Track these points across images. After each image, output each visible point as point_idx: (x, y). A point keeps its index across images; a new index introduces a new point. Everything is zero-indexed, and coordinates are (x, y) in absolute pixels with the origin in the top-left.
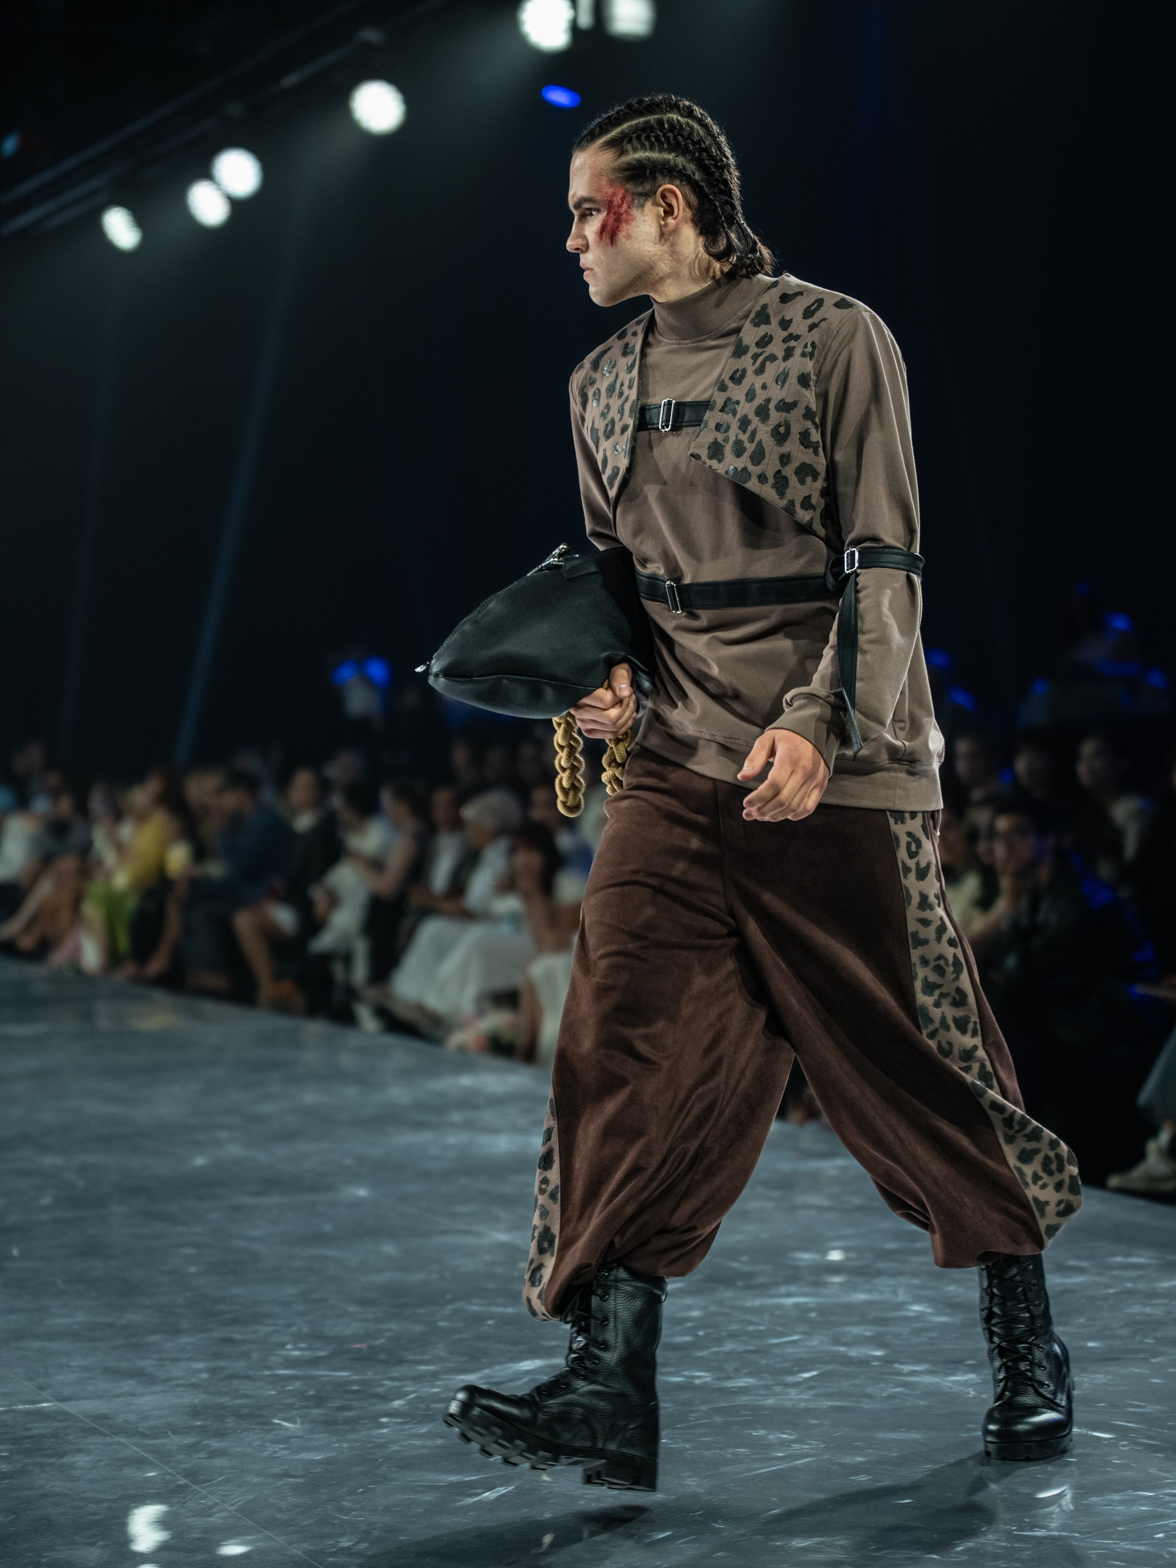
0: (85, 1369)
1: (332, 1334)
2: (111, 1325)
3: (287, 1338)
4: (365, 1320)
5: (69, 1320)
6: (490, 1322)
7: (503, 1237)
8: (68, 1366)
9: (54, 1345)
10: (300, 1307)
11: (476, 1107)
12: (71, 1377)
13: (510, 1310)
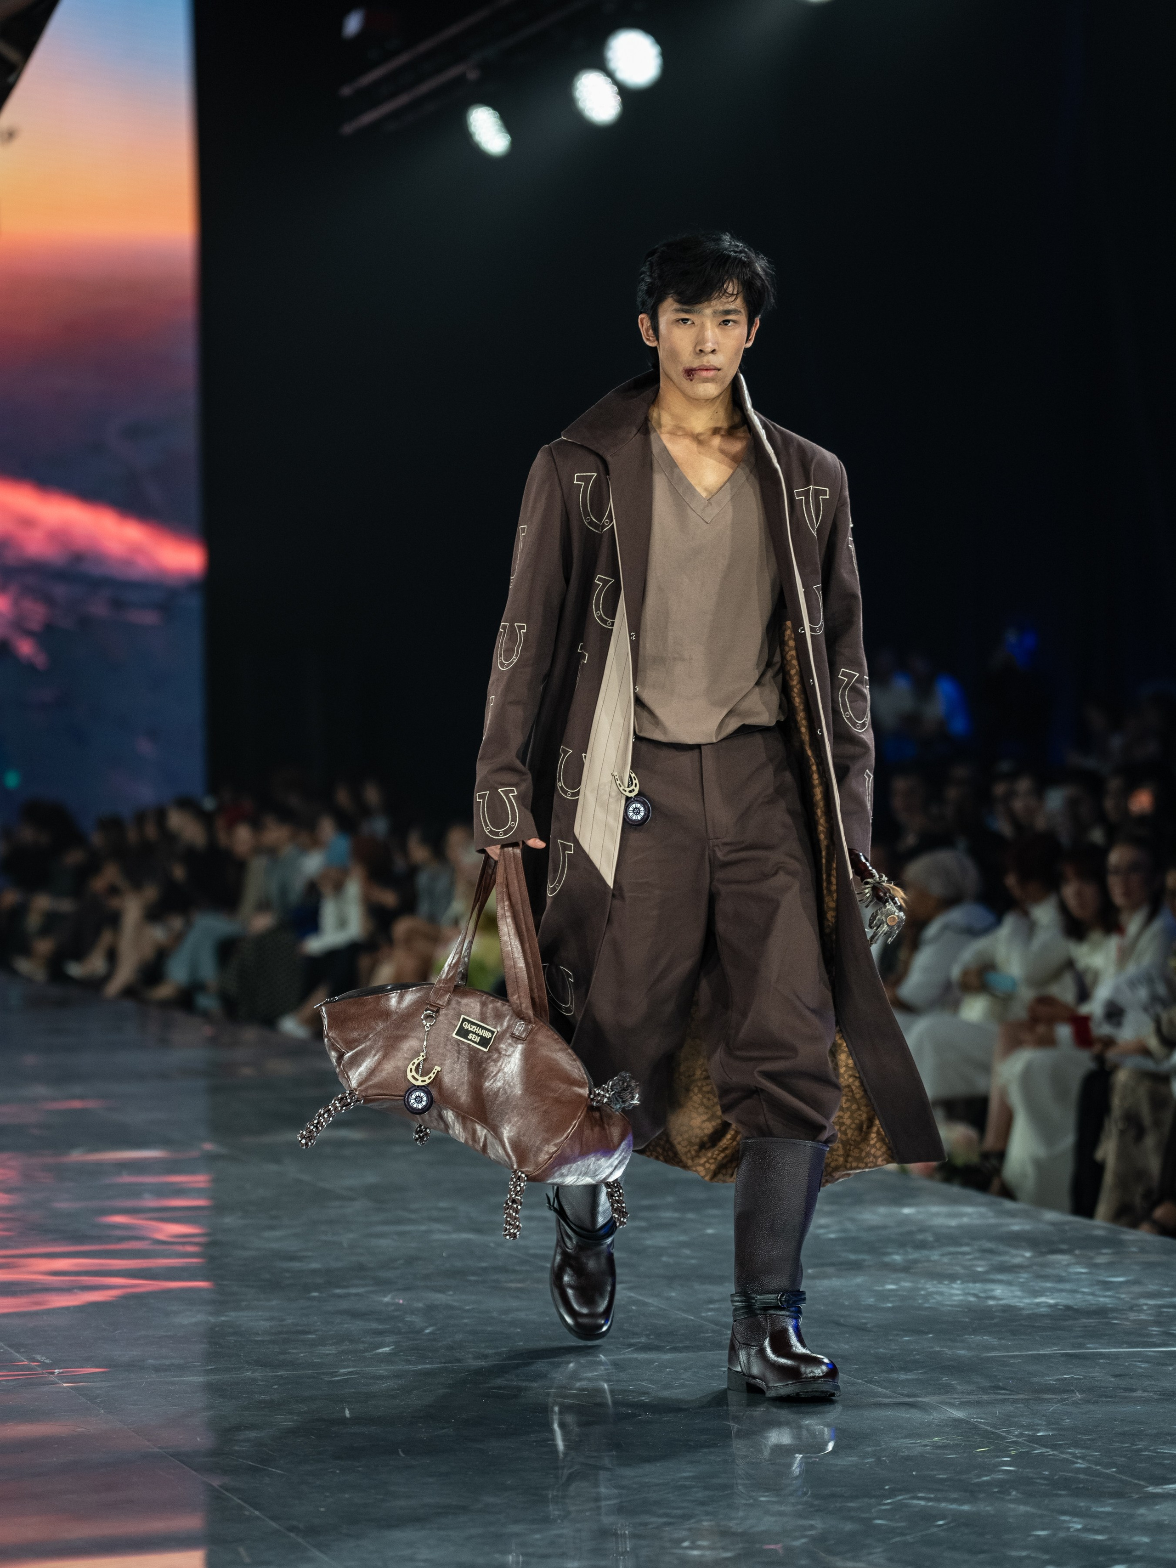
1: (740, 1530)
3: (684, 1533)
4: (781, 1514)
6: (941, 1523)
7: (958, 1414)
8: (410, 1559)
9: (395, 1534)
10: (700, 1495)
11: (922, 1245)
13: (966, 1508)
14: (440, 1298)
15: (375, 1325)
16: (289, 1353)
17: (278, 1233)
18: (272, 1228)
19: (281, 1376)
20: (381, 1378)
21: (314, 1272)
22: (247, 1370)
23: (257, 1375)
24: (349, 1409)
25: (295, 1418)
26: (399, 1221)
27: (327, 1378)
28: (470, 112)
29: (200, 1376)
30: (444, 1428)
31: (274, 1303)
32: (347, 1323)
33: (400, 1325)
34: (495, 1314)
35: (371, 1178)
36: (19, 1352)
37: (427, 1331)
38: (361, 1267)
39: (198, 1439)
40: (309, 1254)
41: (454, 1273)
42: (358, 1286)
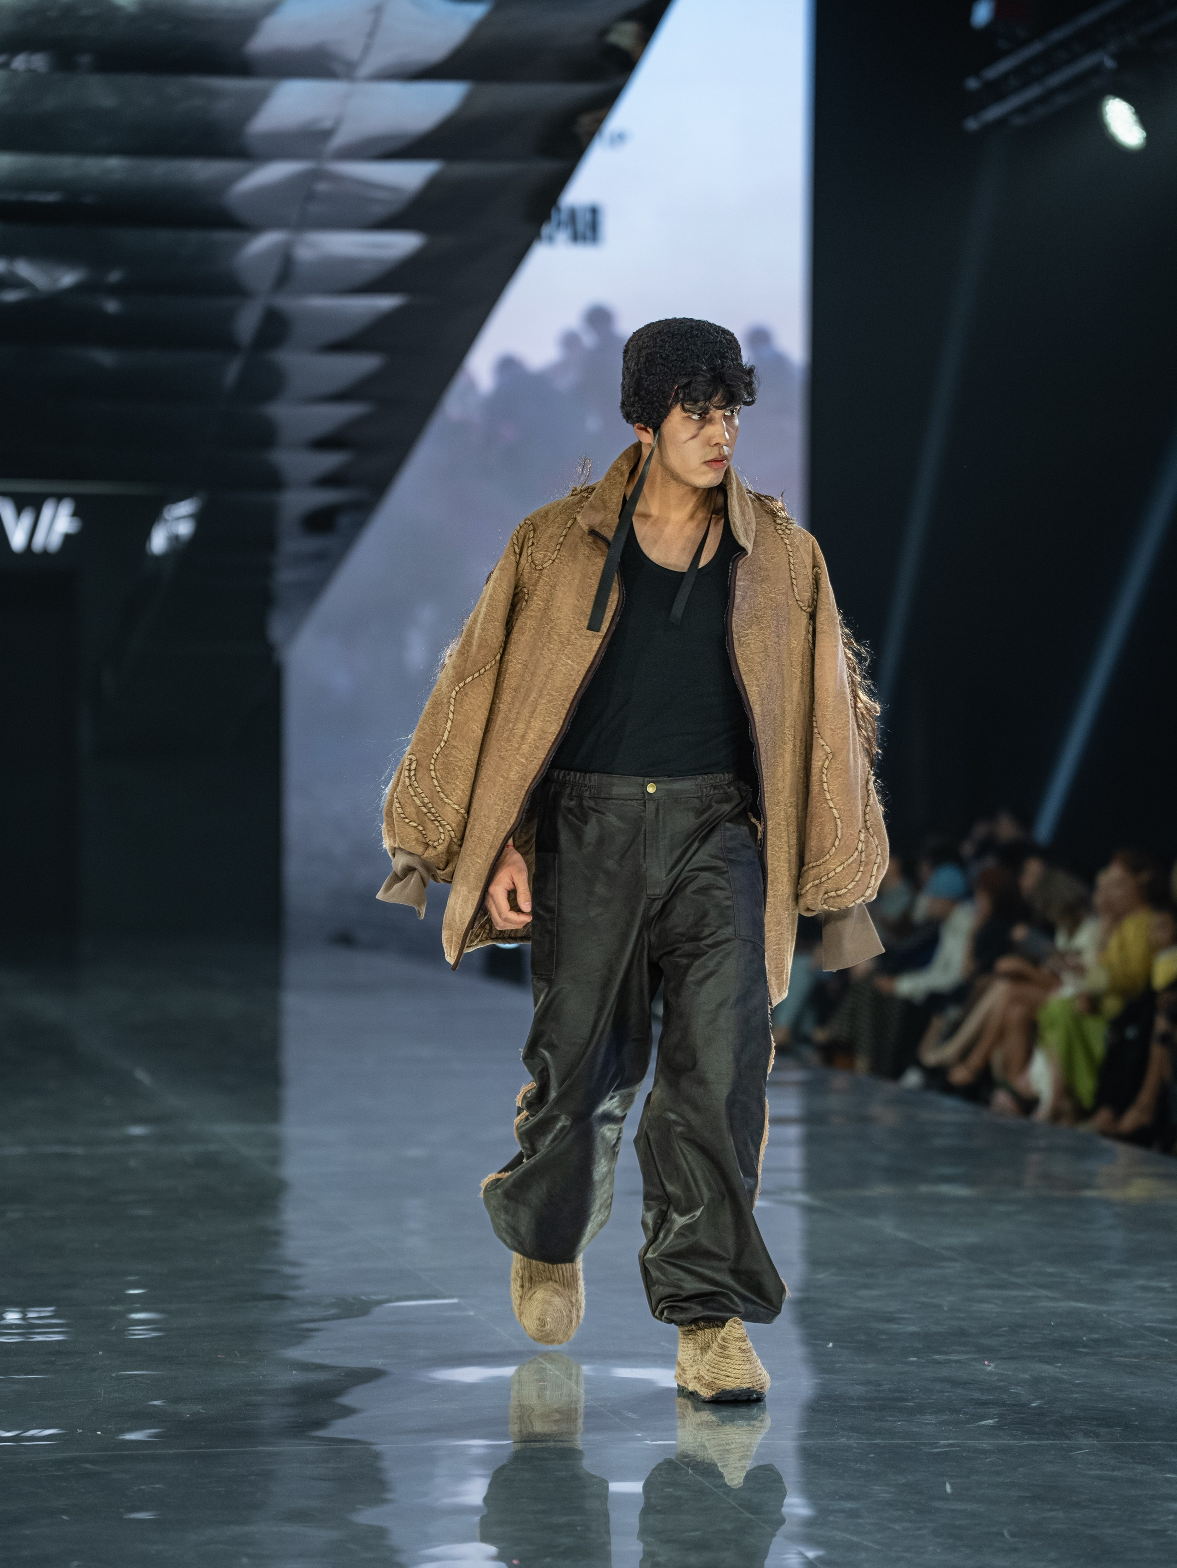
14: (1048, 1370)
15: (977, 1395)
16: (887, 1421)
17: (874, 1293)
18: (866, 1287)
19: (877, 1444)
20: (984, 1452)
21: (912, 1334)
22: (843, 1437)
23: (851, 1442)
24: (951, 1484)
25: (893, 1490)
26: (1003, 1286)
27: (926, 1449)
28: (1106, 102)
29: (792, 1440)
30: (1051, 1510)
31: (870, 1366)
32: (948, 1392)
33: (1005, 1396)
34: (1107, 1390)
35: (972, 1238)
37: (1034, 1405)
38: (962, 1333)
40: (906, 1316)
41: (1062, 1344)
42: (959, 1352)
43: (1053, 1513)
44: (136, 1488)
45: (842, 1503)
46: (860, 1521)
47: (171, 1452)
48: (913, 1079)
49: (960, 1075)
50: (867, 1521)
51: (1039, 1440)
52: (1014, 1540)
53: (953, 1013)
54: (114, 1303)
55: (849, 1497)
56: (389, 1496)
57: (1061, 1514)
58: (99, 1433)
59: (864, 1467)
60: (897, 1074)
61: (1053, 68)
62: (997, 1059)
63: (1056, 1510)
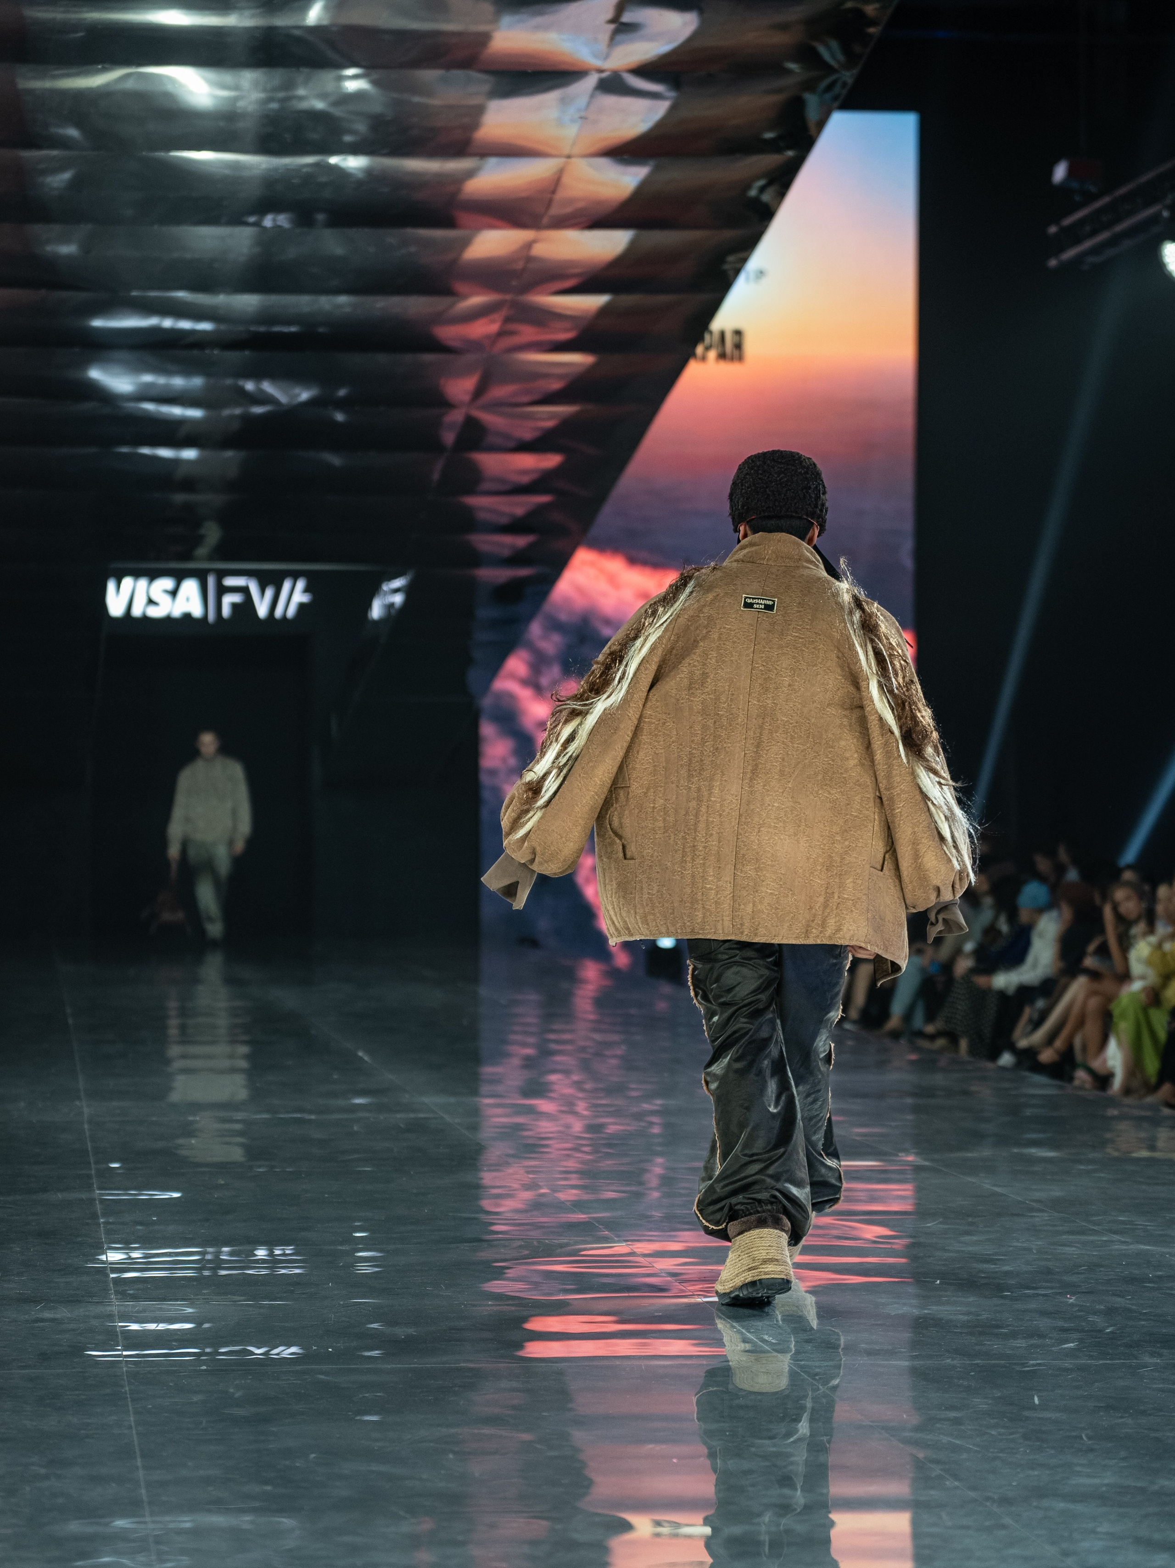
0: (1112, 1536)
2: (1143, 1490)
5: (1097, 1481)
8: (1094, 1532)
9: (1079, 1508)
12: (1099, 1544)
14: (1119, 1301)
15: (1061, 1323)
16: (985, 1344)
17: (975, 1238)
18: (968, 1233)
19: (977, 1364)
20: (1066, 1370)
21: (1007, 1273)
22: (948, 1358)
23: (955, 1362)
24: (1038, 1397)
25: (990, 1402)
26: (1083, 1232)
27: (1018, 1368)
28: (1163, 246)
29: (906, 1361)
30: (1122, 1417)
31: (971, 1299)
32: (1036, 1321)
33: (1084, 1324)
34: (1169, 1318)
35: (1057, 1192)
36: (749, 1332)
37: (1108, 1331)
38: (1049, 1272)
39: (905, 1416)
40: (1002, 1257)
41: (1132, 1280)
42: (1046, 1288)
43: (1123, 1420)
44: (361, 1396)
45: (948, 1413)
46: (963, 1427)
47: (389, 1367)
48: (1006, 1059)
49: (1046, 1056)
50: (969, 1427)
51: (1110, 1359)
52: (1090, 1442)
53: (1040, 1004)
54: (341, 1244)
55: (952, 1408)
56: (570, 1406)
57: (1130, 1421)
58: (330, 1350)
59: (966, 1383)
60: (994, 1056)
61: (1118, 220)
62: (1078, 1042)
63: (1126, 1417)
